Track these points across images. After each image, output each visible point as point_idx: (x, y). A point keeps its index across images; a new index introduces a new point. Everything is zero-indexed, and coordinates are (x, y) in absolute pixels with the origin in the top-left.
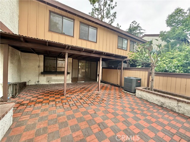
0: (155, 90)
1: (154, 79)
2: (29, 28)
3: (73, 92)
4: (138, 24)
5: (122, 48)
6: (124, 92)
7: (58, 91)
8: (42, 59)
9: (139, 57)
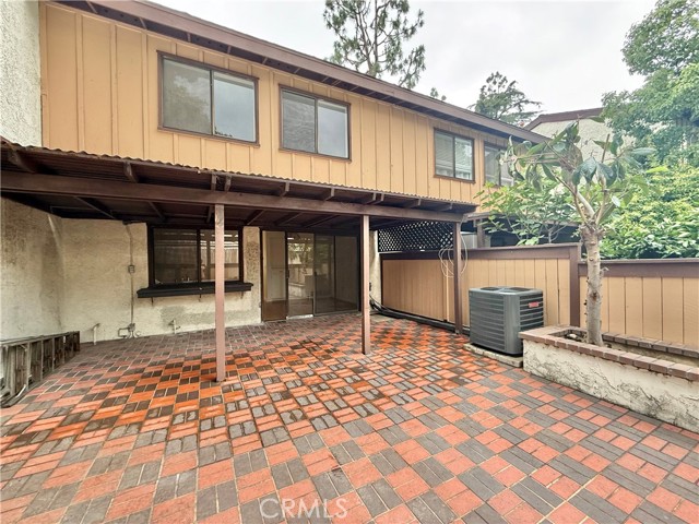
0: (610, 341)
1: (601, 293)
2: (81, 124)
3: (257, 363)
4: (511, 84)
5: (453, 176)
6: (473, 352)
7: (197, 362)
8: (141, 238)
9: (525, 200)
